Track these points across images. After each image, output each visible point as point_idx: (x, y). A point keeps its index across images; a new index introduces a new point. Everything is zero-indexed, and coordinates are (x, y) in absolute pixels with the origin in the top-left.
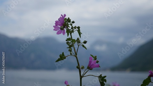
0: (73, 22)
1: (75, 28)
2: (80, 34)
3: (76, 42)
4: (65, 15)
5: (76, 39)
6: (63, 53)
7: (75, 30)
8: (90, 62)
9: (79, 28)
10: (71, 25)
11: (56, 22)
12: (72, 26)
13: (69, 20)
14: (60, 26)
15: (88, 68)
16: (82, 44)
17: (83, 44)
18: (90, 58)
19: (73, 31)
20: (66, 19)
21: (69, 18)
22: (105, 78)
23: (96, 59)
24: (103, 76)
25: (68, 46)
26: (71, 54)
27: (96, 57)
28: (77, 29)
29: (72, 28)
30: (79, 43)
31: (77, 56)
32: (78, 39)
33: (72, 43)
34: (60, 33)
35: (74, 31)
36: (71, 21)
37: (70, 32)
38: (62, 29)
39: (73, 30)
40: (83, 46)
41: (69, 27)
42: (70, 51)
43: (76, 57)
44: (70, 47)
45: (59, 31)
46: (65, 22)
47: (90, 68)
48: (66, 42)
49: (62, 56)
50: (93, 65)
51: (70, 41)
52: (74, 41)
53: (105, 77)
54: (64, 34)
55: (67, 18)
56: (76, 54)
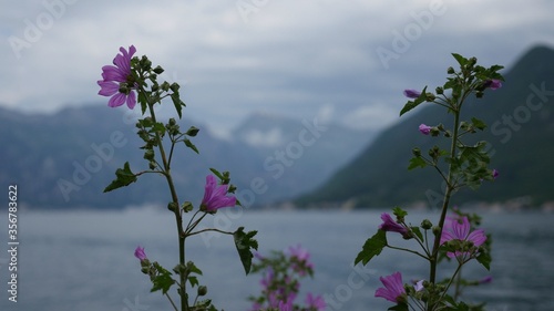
0: (159, 71)
1: (165, 87)
2: (178, 105)
3: (166, 133)
4: (133, 50)
5: (166, 122)
6: (127, 165)
7: (164, 93)
8: (209, 191)
9: (175, 87)
10: (153, 78)
11: (107, 71)
12: (155, 83)
13: (145, 64)
14: (118, 83)
15: (201, 210)
16: (183, 138)
17: (188, 137)
18: (209, 179)
19: (157, 98)
20: (136, 60)
21: (145, 58)
22: (254, 238)
23: (226, 182)
24: (246, 231)
25: (145, 144)
26: (152, 167)
27: (227, 175)
28: (171, 92)
29: (155, 88)
30: (174, 134)
31: (171, 172)
32: (172, 122)
33: (154, 134)
34: (120, 104)
35: (161, 96)
36: (153, 67)
37: (148, 100)
38: (123, 91)
39: (158, 94)
40: (188, 144)
41: (146, 86)
42: (150, 157)
43: (168, 177)
44: (150, 145)
45: (117, 96)
46: (134, 70)
47: (209, 207)
48: (138, 130)
49: (123, 173)
50: (215, 199)
51: (148, 129)
52: (158, 127)
53: (254, 233)
54: (131, 105)
55: (140, 58)
56: (167, 168)
